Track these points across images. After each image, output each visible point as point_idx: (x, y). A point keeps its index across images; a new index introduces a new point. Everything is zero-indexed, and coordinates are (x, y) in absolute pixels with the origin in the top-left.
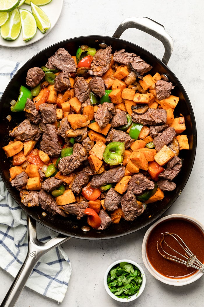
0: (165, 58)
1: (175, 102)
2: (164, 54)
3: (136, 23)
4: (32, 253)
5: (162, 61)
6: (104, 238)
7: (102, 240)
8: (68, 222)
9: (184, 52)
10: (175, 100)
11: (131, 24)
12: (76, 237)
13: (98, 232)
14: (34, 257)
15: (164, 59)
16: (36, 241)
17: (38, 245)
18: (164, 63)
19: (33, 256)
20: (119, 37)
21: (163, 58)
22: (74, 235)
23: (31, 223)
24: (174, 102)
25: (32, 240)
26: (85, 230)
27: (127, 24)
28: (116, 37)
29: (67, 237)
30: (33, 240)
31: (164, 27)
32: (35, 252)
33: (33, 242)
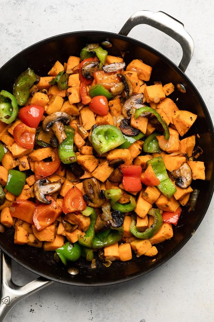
0: (182, 63)
1: (192, 120)
2: (181, 59)
3: (149, 18)
4: (5, 299)
5: (179, 67)
6: (96, 285)
7: (93, 286)
8: (52, 262)
9: (210, 77)
10: (191, 118)
11: (142, 19)
12: (60, 281)
13: (88, 277)
14: (7, 303)
15: (182, 65)
16: (10, 284)
17: (12, 288)
18: (182, 70)
19: (5, 302)
20: (127, 35)
21: (180, 64)
22: (58, 279)
23: (6, 261)
24: (190, 120)
25: (5, 282)
26: (73, 273)
27: (137, 19)
28: (123, 34)
29: (50, 280)
30: (7, 283)
31: (183, 25)
32: (8, 297)
33: (6, 284)
